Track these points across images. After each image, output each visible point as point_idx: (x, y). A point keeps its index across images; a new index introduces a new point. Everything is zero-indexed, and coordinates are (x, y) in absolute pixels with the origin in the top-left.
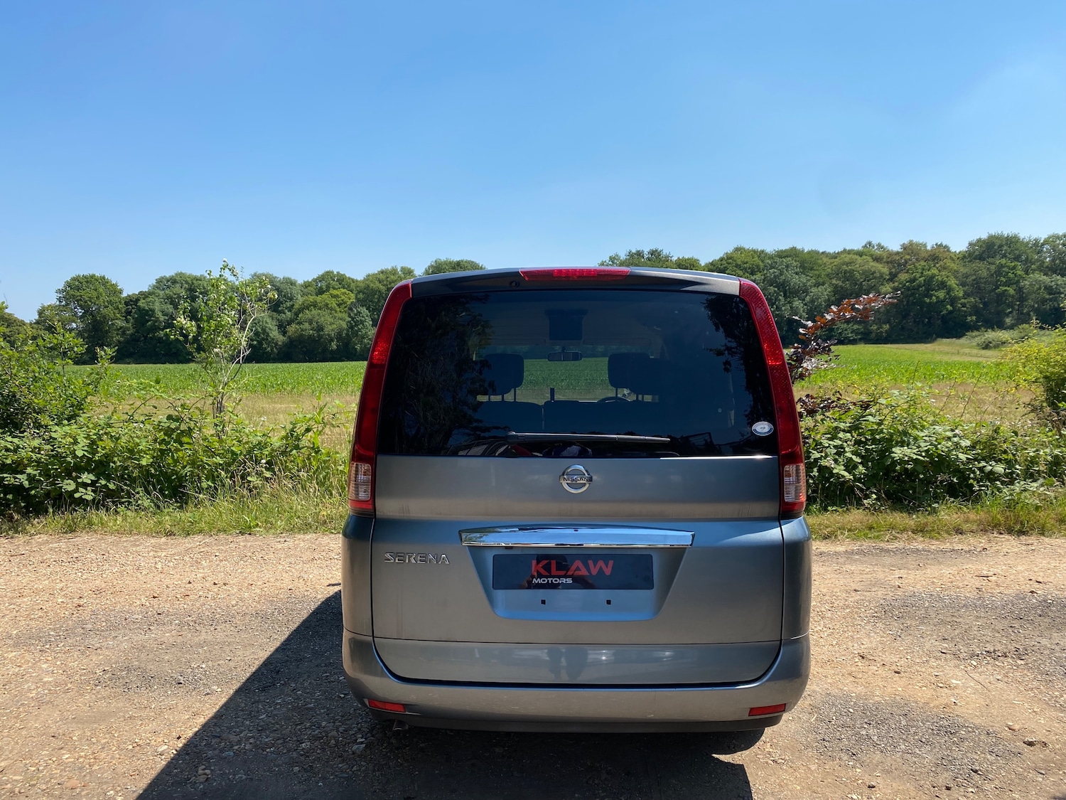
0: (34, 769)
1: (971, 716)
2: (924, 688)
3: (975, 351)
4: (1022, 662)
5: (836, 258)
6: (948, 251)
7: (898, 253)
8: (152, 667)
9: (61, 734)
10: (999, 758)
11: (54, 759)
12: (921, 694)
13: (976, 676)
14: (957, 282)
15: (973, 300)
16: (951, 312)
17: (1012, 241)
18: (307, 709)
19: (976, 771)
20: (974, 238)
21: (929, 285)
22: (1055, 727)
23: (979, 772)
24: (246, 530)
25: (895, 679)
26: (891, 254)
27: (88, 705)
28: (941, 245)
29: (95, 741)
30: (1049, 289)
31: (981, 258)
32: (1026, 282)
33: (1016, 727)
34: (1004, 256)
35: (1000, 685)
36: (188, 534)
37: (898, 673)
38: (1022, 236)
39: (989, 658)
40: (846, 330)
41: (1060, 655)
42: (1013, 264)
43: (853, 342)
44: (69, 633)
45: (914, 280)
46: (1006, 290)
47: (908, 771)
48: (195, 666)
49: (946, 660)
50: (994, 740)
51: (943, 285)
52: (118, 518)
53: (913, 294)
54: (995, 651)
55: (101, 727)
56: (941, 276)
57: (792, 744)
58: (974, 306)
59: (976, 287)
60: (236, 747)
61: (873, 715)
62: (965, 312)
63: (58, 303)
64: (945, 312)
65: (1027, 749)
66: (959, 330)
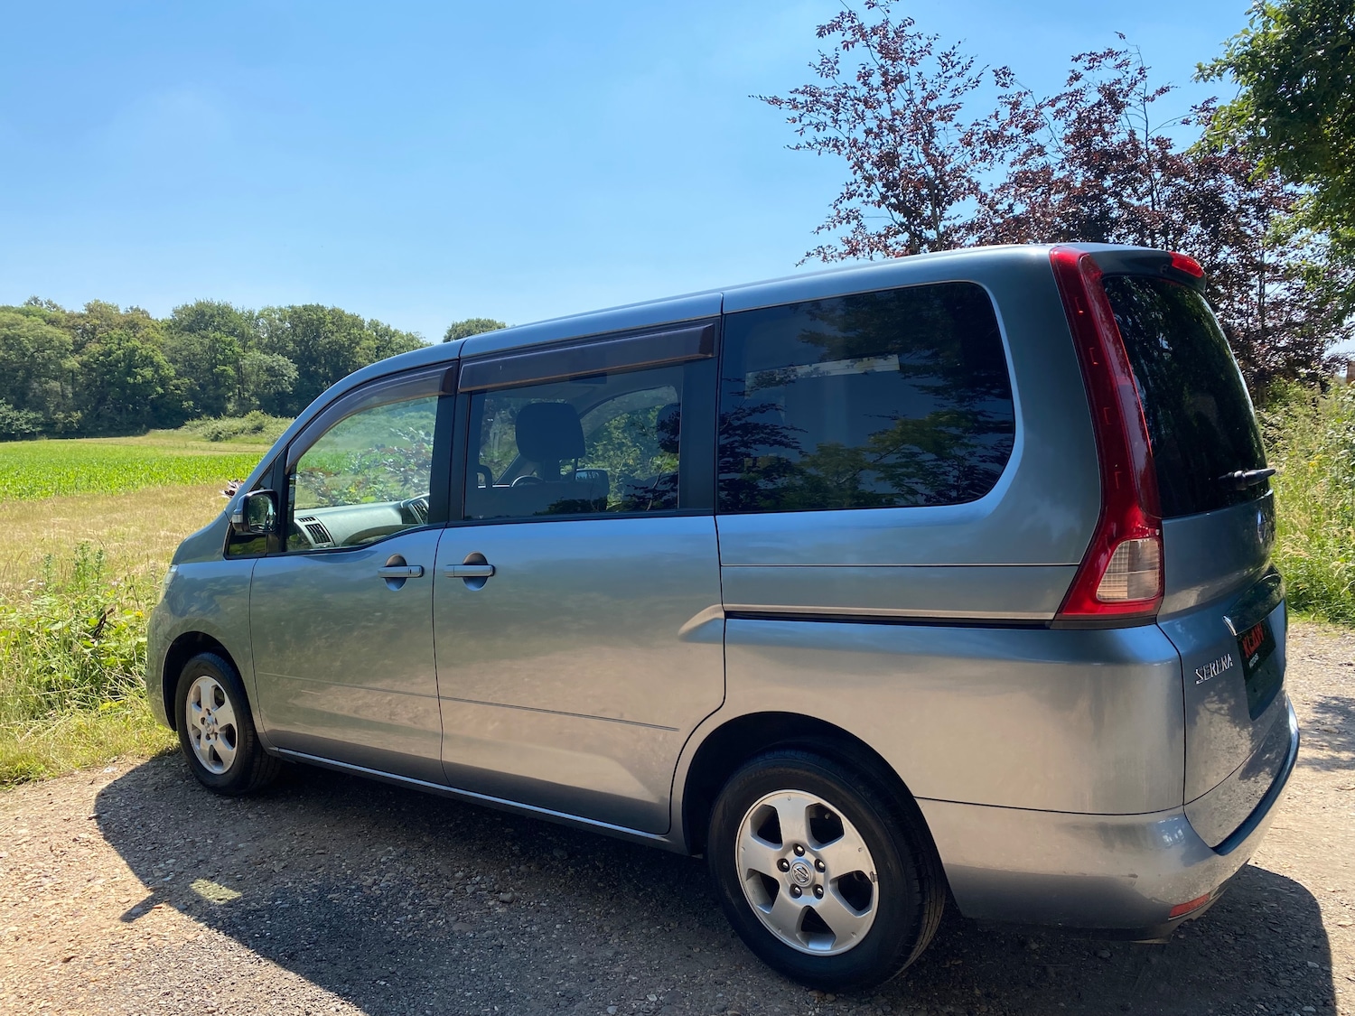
3: (204, 444)
6: (148, 317)
7: (82, 316)
14: (166, 358)
15: (188, 381)
16: (162, 396)
17: (224, 312)
20: (180, 305)
21: (131, 362)
26: (71, 316)
28: (138, 309)
30: (270, 370)
31: (191, 329)
32: (246, 361)
34: (217, 329)
38: (234, 307)
40: (18, 420)
42: (229, 339)
43: (31, 436)
45: (110, 353)
46: (225, 370)
51: (148, 361)
53: (109, 372)
56: (146, 349)
58: (190, 389)
59: (190, 366)
62: (180, 396)
64: (154, 396)
66: (174, 419)
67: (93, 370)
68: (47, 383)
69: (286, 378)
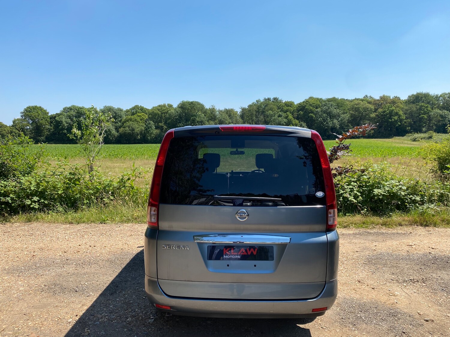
0: (17, 329)
1: (403, 308)
2: (384, 296)
3: (409, 142)
4: (425, 284)
5: (352, 102)
6: (400, 99)
7: (378, 100)
8: (65, 284)
9: (28, 313)
10: (414, 327)
11: (25, 324)
12: (383, 298)
13: (405, 290)
14: (403, 113)
15: (409, 120)
16: (400, 125)
17: (427, 96)
18: (130, 303)
19: (404, 333)
21: (391, 114)
22: (437, 313)
23: (406, 333)
24: (103, 222)
25: (372, 292)
26: (375, 100)
27: (38, 301)
28: (396, 97)
29: (42, 317)
30: (441, 116)
31: (413, 103)
32: (432, 113)
33: (421, 313)
34: (423, 102)
35: (415, 294)
36: (79, 223)
37: (374, 289)
38: (430, 93)
39: (411, 282)
41: (440, 281)
42: (427, 105)
43: (359, 138)
44: (30, 268)
45: (385, 112)
46: (423, 116)
47: (377, 332)
48: (83, 284)
49: (393, 283)
50: (412, 319)
51: (397, 114)
52: (49, 216)
53: (384, 118)
54: (413, 279)
55: (44, 310)
56: (396, 110)
57: (330, 320)
58: (410, 123)
59: (411, 115)
60: (100, 320)
61: (363, 308)
62: (406, 125)
63: (21, 118)
64: (397, 125)
65: (425, 323)
66: (403, 133)
67: (379, 117)
68: (365, 121)
69: (447, 119)
